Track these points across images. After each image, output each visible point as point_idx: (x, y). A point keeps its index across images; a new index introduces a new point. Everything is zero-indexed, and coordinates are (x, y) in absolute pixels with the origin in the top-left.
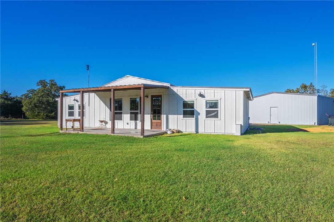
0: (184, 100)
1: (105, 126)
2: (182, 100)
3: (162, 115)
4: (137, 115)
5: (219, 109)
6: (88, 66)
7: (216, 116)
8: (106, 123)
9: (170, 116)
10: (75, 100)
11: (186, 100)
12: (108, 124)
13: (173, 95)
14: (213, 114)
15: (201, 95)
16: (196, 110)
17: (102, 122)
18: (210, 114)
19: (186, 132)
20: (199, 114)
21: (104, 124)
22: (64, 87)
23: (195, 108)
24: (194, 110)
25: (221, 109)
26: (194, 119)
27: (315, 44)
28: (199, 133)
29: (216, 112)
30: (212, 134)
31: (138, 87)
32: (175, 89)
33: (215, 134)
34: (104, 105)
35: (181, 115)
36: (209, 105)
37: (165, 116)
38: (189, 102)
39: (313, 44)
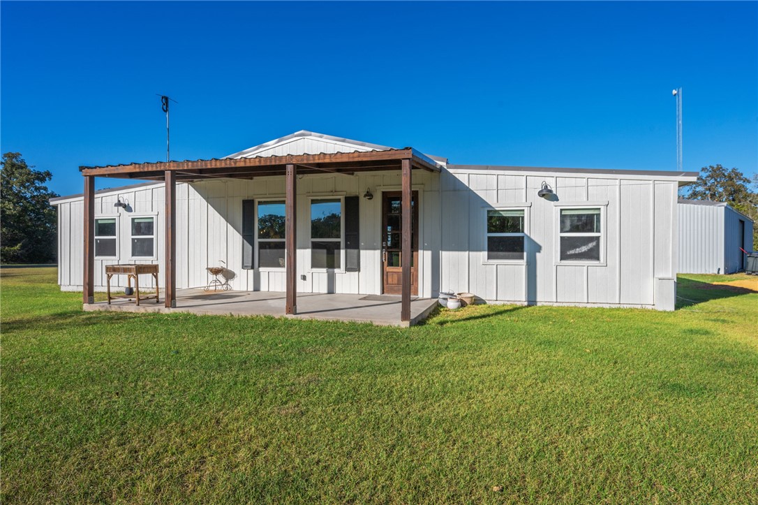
0: (491, 206)
1: (226, 283)
2: (483, 207)
3: (420, 252)
4: (336, 251)
5: (602, 234)
6: (166, 99)
7: (593, 254)
8: (229, 275)
9: (445, 255)
10: (119, 204)
11: (496, 205)
12: (236, 279)
13: (455, 190)
14: (584, 249)
15: (547, 194)
16: (529, 238)
17: (216, 272)
18: (575, 247)
19: (497, 302)
20: (538, 248)
21: (223, 280)
22: (49, 174)
23: (526, 231)
24: (523, 237)
25: (607, 234)
26: (523, 262)
27: (678, 91)
28: (539, 304)
29: (594, 243)
30: (581, 305)
31: (393, 158)
32: (462, 175)
33: (589, 306)
34: (223, 220)
35: (480, 251)
36: (572, 221)
37: (428, 254)
38: (504, 214)
39: (674, 92)
